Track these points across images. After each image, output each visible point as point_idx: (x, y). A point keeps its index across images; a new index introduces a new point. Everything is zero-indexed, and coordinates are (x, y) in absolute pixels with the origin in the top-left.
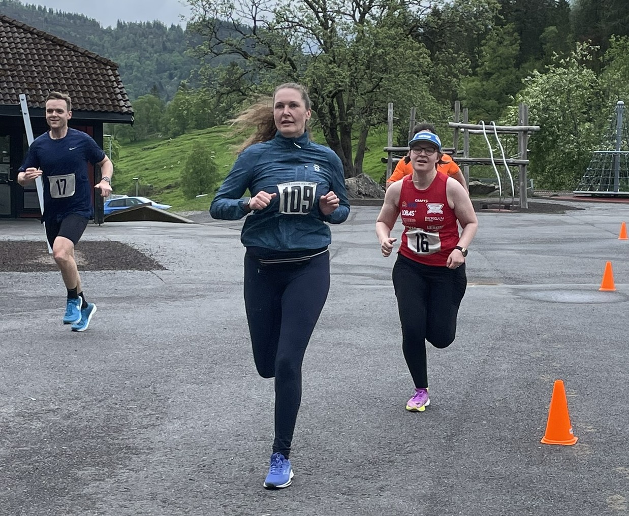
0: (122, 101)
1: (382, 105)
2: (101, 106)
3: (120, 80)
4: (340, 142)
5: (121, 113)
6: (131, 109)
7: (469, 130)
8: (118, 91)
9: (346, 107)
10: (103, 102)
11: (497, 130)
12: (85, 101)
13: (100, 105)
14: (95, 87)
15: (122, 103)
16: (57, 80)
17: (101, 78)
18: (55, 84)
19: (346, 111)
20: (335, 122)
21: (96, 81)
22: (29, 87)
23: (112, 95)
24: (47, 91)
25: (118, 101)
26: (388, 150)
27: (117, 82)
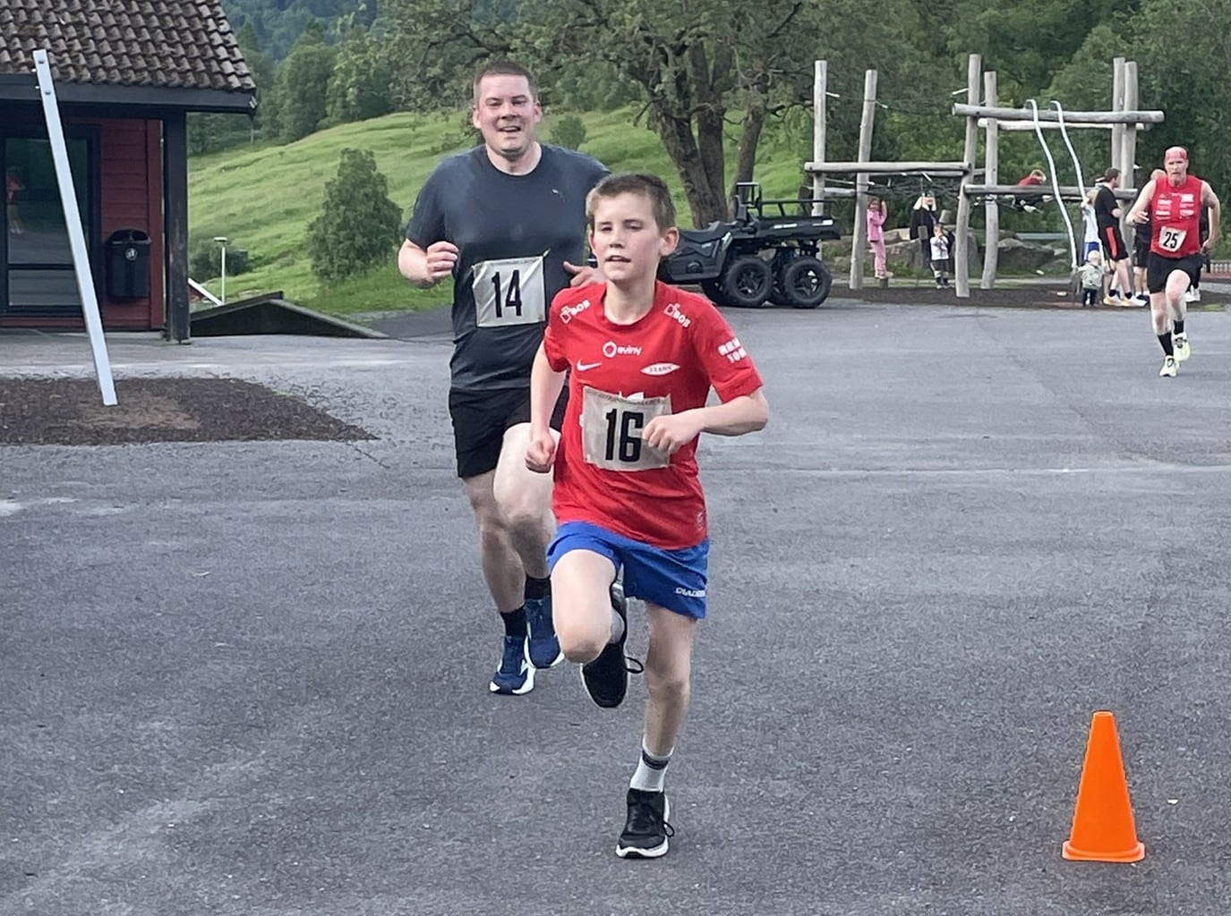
0: (228, 63)
1: (796, 66)
2: (183, 74)
3: (222, 15)
4: (699, 153)
5: (228, 89)
6: (249, 80)
7: (999, 122)
8: (218, 39)
9: (711, 71)
10: (187, 65)
11: (1065, 121)
12: (147, 62)
13: (179, 73)
14: (167, 32)
15: (228, 67)
16: (82, 16)
17: (180, 11)
18: (78, 25)
19: (710, 80)
20: (687, 107)
21: (168, 18)
22: (21, 33)
23: (206, 50)
24: (62, 41)
25: (220, 62)
26: (814, 168)
27: (214, 20)
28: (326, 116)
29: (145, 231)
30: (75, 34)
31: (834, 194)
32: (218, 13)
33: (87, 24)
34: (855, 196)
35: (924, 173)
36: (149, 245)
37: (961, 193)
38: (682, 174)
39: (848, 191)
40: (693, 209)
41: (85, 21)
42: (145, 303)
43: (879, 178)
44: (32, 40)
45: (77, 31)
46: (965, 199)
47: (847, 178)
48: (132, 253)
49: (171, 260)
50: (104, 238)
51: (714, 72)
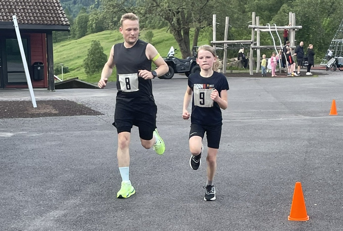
0: (62, 18)
3: (60, 6)
5: (62, 25)
6: (68, 22)
7: (260, 30)
8: (60, 12)
10: (52, 19)
11: (277, 29)
12: (42, 18)
13: (50, 21)
14: (46, 10)
16: (24, 7)
17: (50, 5)
18: (24, 9)
19: (186, 20)
20: (180, 27)
21: (47, 7)
22: (9, 11)
23: (57, 15)
24: (19, 13)
25: (60, 18)
26: (213, 43)
27: (59, 7)
28: (87, 32)
29: (42, 62)
30: (23, 11)
31: (218, 49)
32: (59, 5)
33: (26, 9)
34: (223, 50)
35: (241, 43)
36: (43, 66)
37: (251, 48)
38: (179, 45)
39: (222, 48)
40: (182, 54)
41: (25, 8)
42: (43, 81)
43: (230, 45)
44: (12, 13)
45: (23, 10)
46: (252, 50)
47: (222, 44)
48: (39, 68)
49: (49, 70)
50: (32, 64)
51: (187, 18)
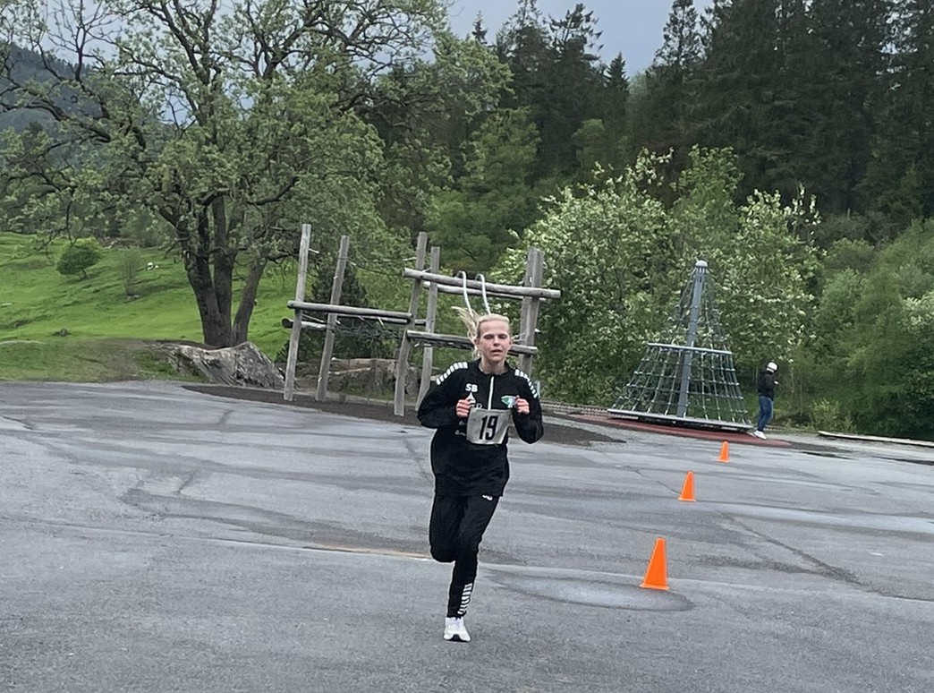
1: (293, 226)
4: (213, 285)
7: (439, 286)
9: (228, 222)
11: (487, 290)
19: (227, 229)
20: (206, 247)
26: (295, 305)
31: (308, 326)
34: (325, 330)
35: (379, 318)
37: (404, 336)
39: (319, 326)
46: (407, 342)
